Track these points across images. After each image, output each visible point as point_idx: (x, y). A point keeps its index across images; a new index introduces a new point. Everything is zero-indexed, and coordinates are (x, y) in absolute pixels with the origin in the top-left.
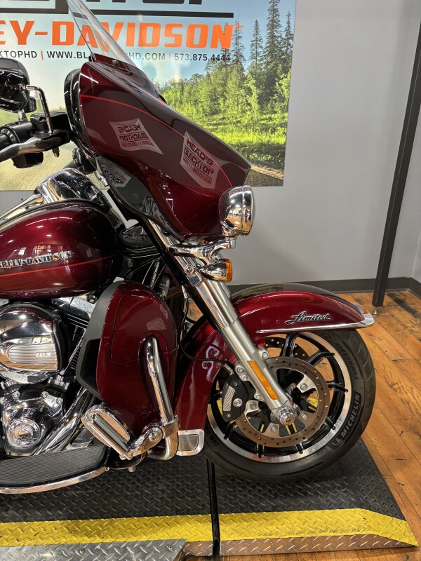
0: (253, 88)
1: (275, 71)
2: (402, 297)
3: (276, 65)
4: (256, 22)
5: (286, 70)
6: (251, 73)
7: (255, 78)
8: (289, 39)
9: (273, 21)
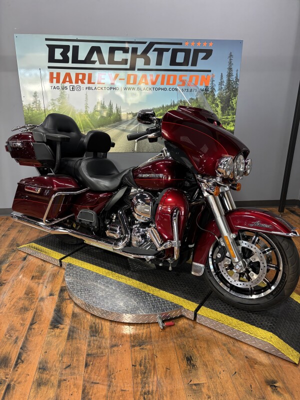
0: (219, 103)
1: (230, 96)
2: (293, 210)
3: (230, 93)
4: (222, 74)
5: (235, 96)
6: (218, 97)
7: (220, 99)
8: (237, 81)
9: (229, 73)
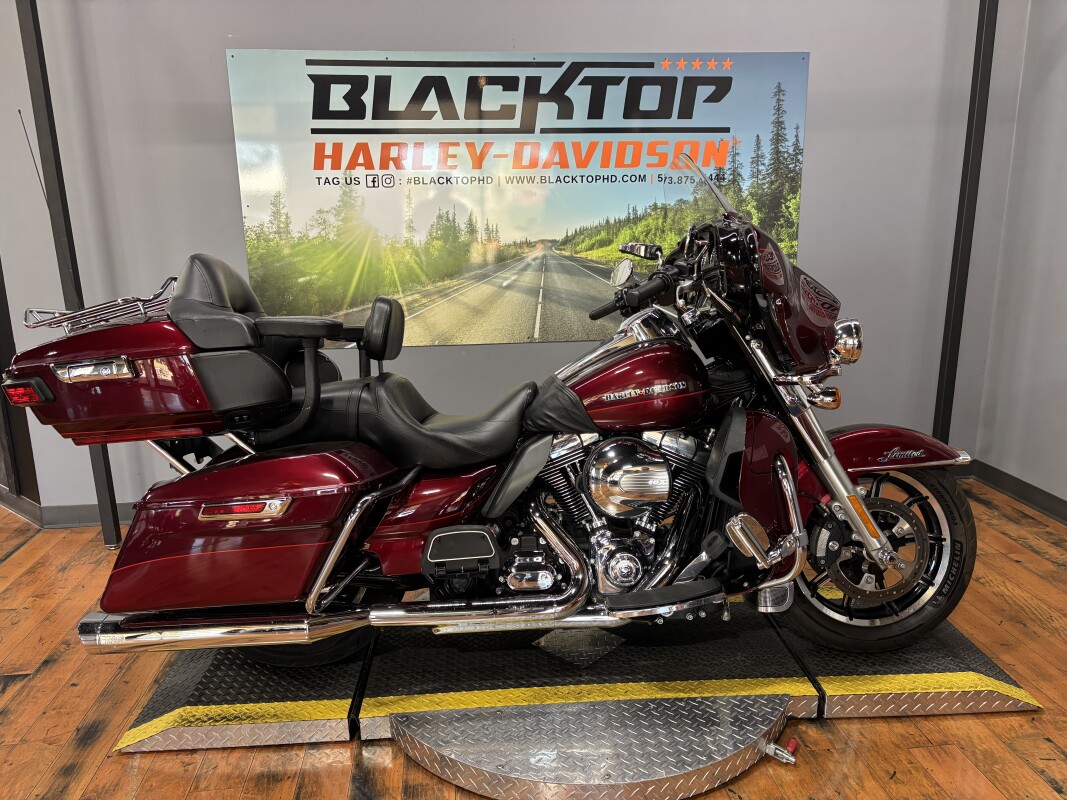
0: (753, 211)
1: (781, 192)
3: (783, 184)
4: (758, 136)
6: (751, 194)
7: (757, 200)
8: (797, 154)
9: (778, 135)
